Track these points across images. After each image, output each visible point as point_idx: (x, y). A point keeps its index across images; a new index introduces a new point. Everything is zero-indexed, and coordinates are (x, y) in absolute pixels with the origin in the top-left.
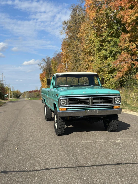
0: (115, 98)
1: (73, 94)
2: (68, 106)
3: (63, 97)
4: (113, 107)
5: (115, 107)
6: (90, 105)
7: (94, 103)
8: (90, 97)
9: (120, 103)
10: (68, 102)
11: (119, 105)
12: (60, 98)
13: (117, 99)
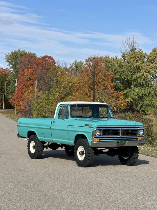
0: (140, 130)
1: (107, 125)
2: (101, 136)
3: (97, 128)
4: (137, 139)
5: (138, 139)
6: (120, 136)
7: (123, 134)
8: (121, 129)
9: (143, 135)
10: (103, 133)
11: (142, 137)
12: (95, 129)
13: (142, 131)
